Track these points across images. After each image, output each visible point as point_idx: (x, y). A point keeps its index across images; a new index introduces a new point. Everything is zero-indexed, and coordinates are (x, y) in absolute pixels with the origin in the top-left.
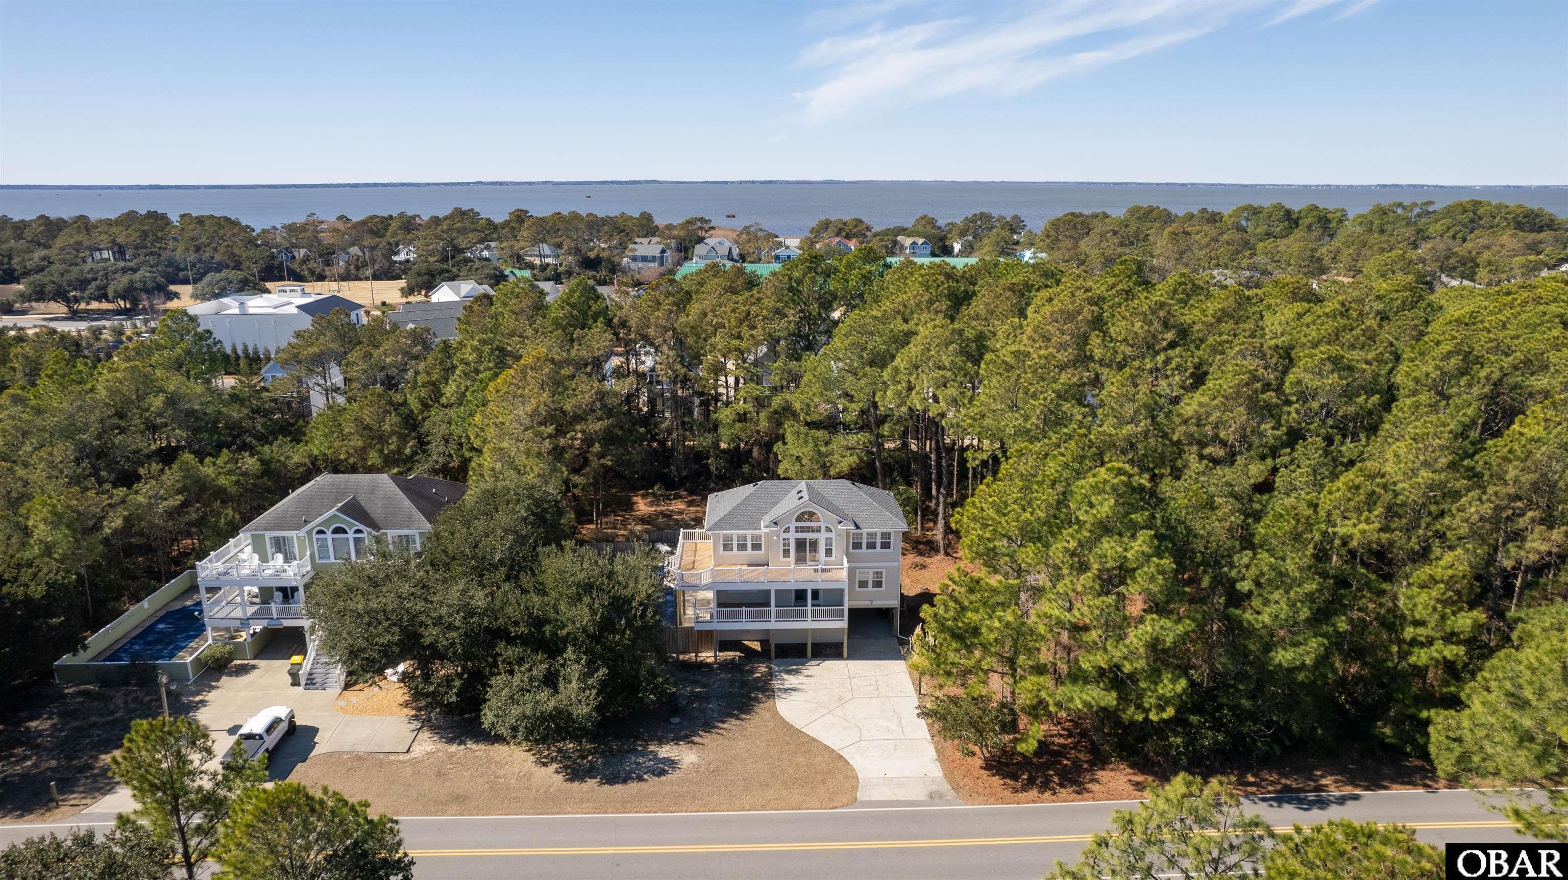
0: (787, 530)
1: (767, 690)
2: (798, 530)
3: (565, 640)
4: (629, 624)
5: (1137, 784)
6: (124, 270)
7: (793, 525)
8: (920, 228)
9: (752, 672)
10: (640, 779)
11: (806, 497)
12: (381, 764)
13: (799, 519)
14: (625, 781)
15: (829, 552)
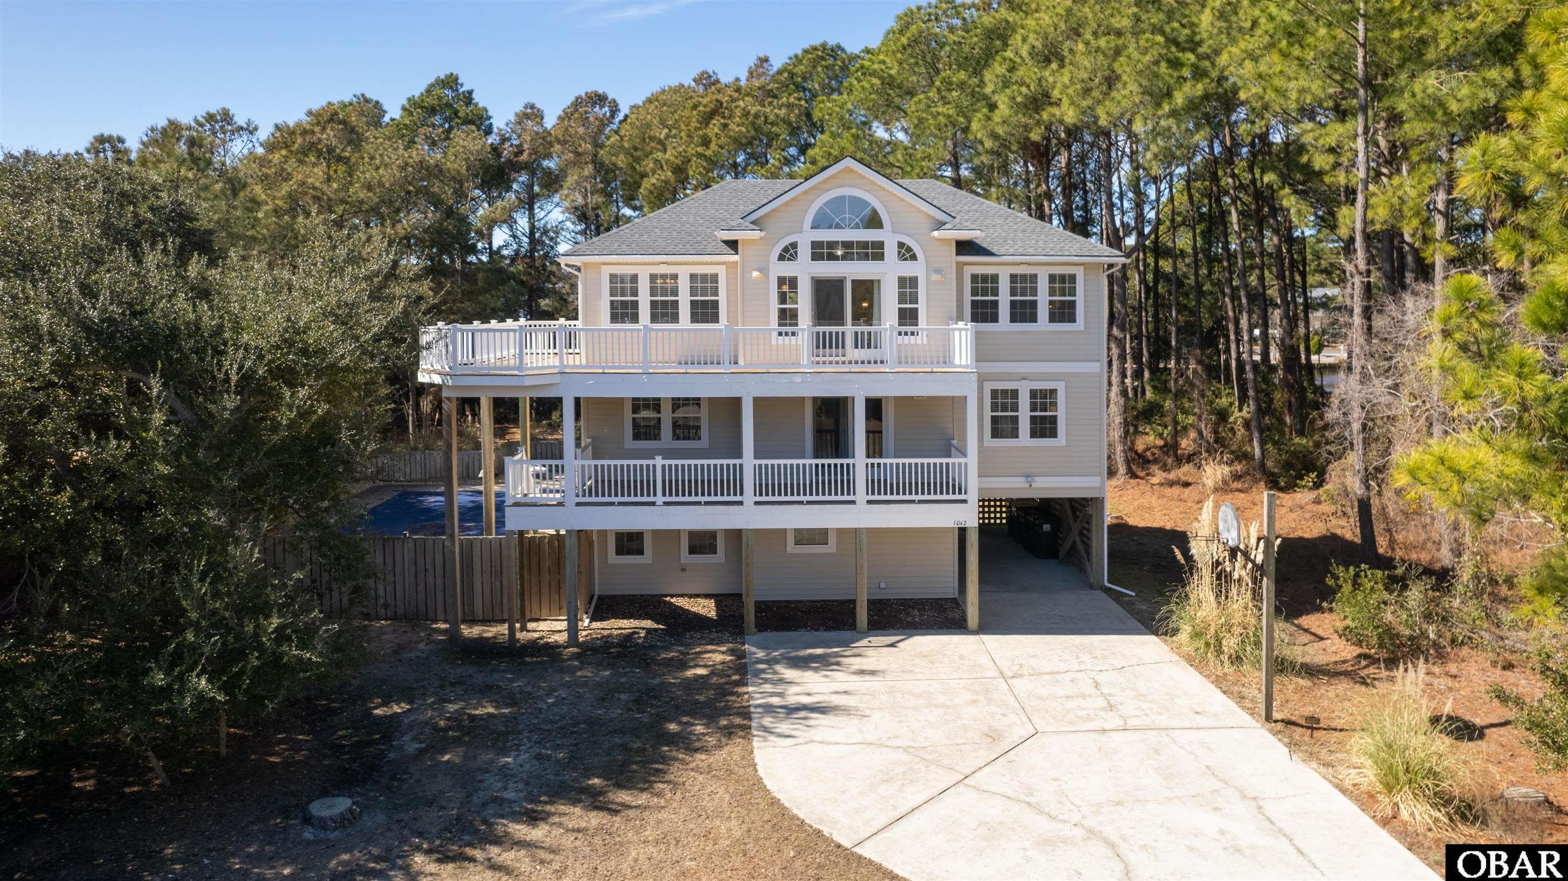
0: (789, 253)
1: (726, 711)
7: (807, 237)
9: (681, 668)
15: (908, 317)
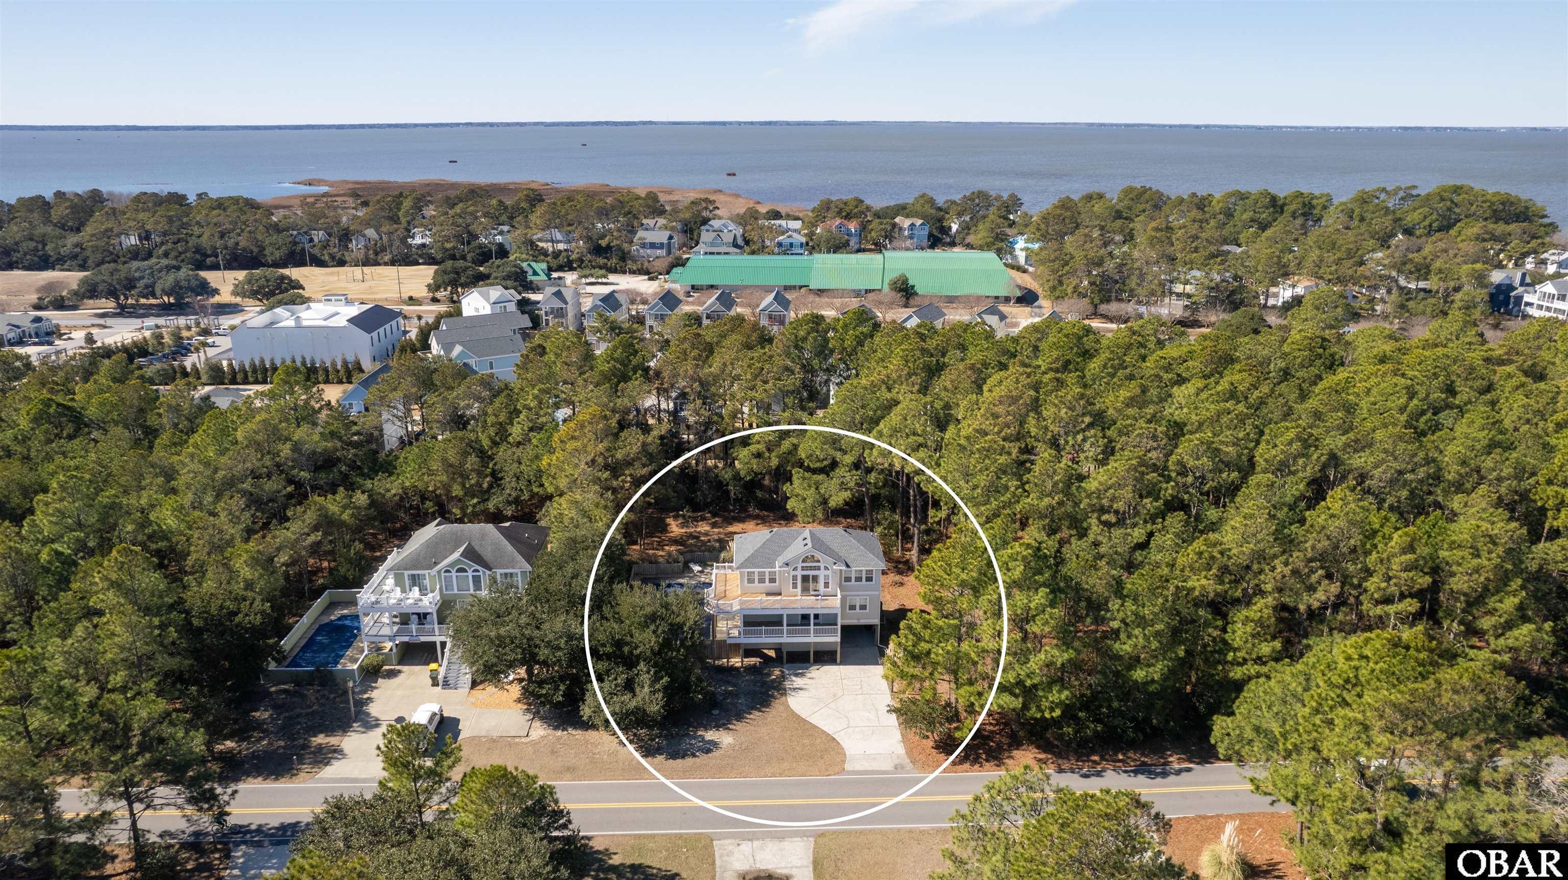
0: (795, 569)
1: (781, 689)
2: (803, 568)
3: (638, 657)
4: (682, 644)
5: (1040, 760)
6: (169, 268)
7: (800, 565)
8: (918, 207)
9: (769, 675)
10: (694, 755)
11: (810, 545)
12: (510, 745)
13: (803, 561)
14: (683, 757)
15: (826, 585)
